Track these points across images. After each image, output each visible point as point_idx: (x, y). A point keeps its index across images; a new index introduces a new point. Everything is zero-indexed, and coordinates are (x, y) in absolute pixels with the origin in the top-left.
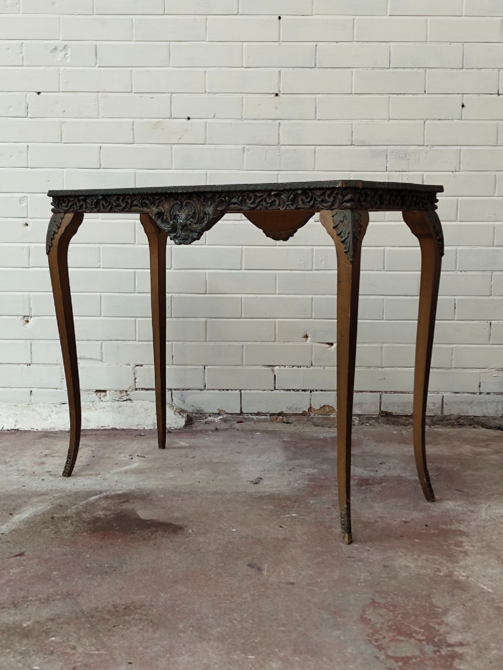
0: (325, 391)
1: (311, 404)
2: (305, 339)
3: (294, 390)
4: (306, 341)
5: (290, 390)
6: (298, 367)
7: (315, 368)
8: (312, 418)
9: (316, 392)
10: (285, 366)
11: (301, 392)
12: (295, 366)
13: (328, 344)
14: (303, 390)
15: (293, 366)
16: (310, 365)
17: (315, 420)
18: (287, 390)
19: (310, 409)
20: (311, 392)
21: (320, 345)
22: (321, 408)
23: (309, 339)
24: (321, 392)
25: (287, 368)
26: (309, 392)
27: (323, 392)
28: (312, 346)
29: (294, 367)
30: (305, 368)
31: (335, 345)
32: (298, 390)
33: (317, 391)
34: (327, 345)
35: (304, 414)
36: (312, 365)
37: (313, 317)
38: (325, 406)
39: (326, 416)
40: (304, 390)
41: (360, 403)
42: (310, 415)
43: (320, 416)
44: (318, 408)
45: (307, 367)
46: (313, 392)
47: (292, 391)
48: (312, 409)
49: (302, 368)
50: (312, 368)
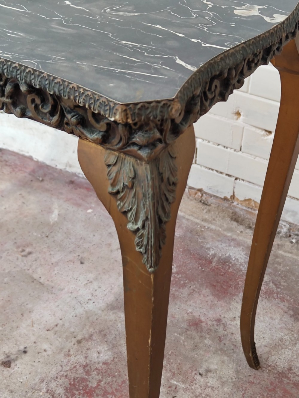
0: (253, 183)
1: (234, 193)
2: (236, 117)
3: (217, 171)
4: (237, 119)
5: (212, 170)
6: (224, 147)
7: (244, 155)
8: (234, 206)
9: (241, 182)
10: (209, 142)
11: (224, 176)
12: (221, 145)
13: (266, 131)
14: (227, 175)
15: (219, 145)
16: (239, 149)
17: (237, 210)
18: (210, 169)
19: (233, 197)
20: (236, 179)
21: (254, 129)
22: (245, 200)
23: (242, 117)
24: (247, 184)
25: (210, 144)
26: (234, 179)
27: (251, 185)
28: (244, 128)
29: (220, 147)
30: (232, 151)
31: (273, 135)
32: (221, 173)
33: (243, 180)
34: (263, 132)
35: (225, 199)
36: (241, 150)
37: (249, 92)
38: (250, 200)
39: (250, 210)
40: (229, 176)
41: (293, 211)
42: (233, 203)
43: (244, 208)
44: (243, 199)
45: (235, 150)
46: (238, 181)
47: (215, 172)
48: (235, 198)
49: (229, 149)
50: (240, 153)
